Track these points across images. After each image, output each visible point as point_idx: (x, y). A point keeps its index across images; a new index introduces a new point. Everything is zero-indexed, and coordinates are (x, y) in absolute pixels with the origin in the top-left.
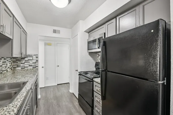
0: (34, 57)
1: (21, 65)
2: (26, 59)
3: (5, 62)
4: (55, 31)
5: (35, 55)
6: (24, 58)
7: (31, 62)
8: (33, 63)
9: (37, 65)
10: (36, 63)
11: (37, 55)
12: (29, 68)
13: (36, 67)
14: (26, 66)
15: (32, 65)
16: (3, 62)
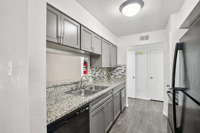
0: (123, 67)
1: (114, 74)
2: (117, 69)
3: (103, 71)
4: (142, 39)
5: (123, 65)
6: (115, 68)
7: (120, 72)
8: (122, 73)
9: (125, 75)
10: (124, 73)
11: (125, 65)
12: (119, 77)
13: (124, 77)
14: (117, 75)
15: (121, 75)
16: (101, 71)
